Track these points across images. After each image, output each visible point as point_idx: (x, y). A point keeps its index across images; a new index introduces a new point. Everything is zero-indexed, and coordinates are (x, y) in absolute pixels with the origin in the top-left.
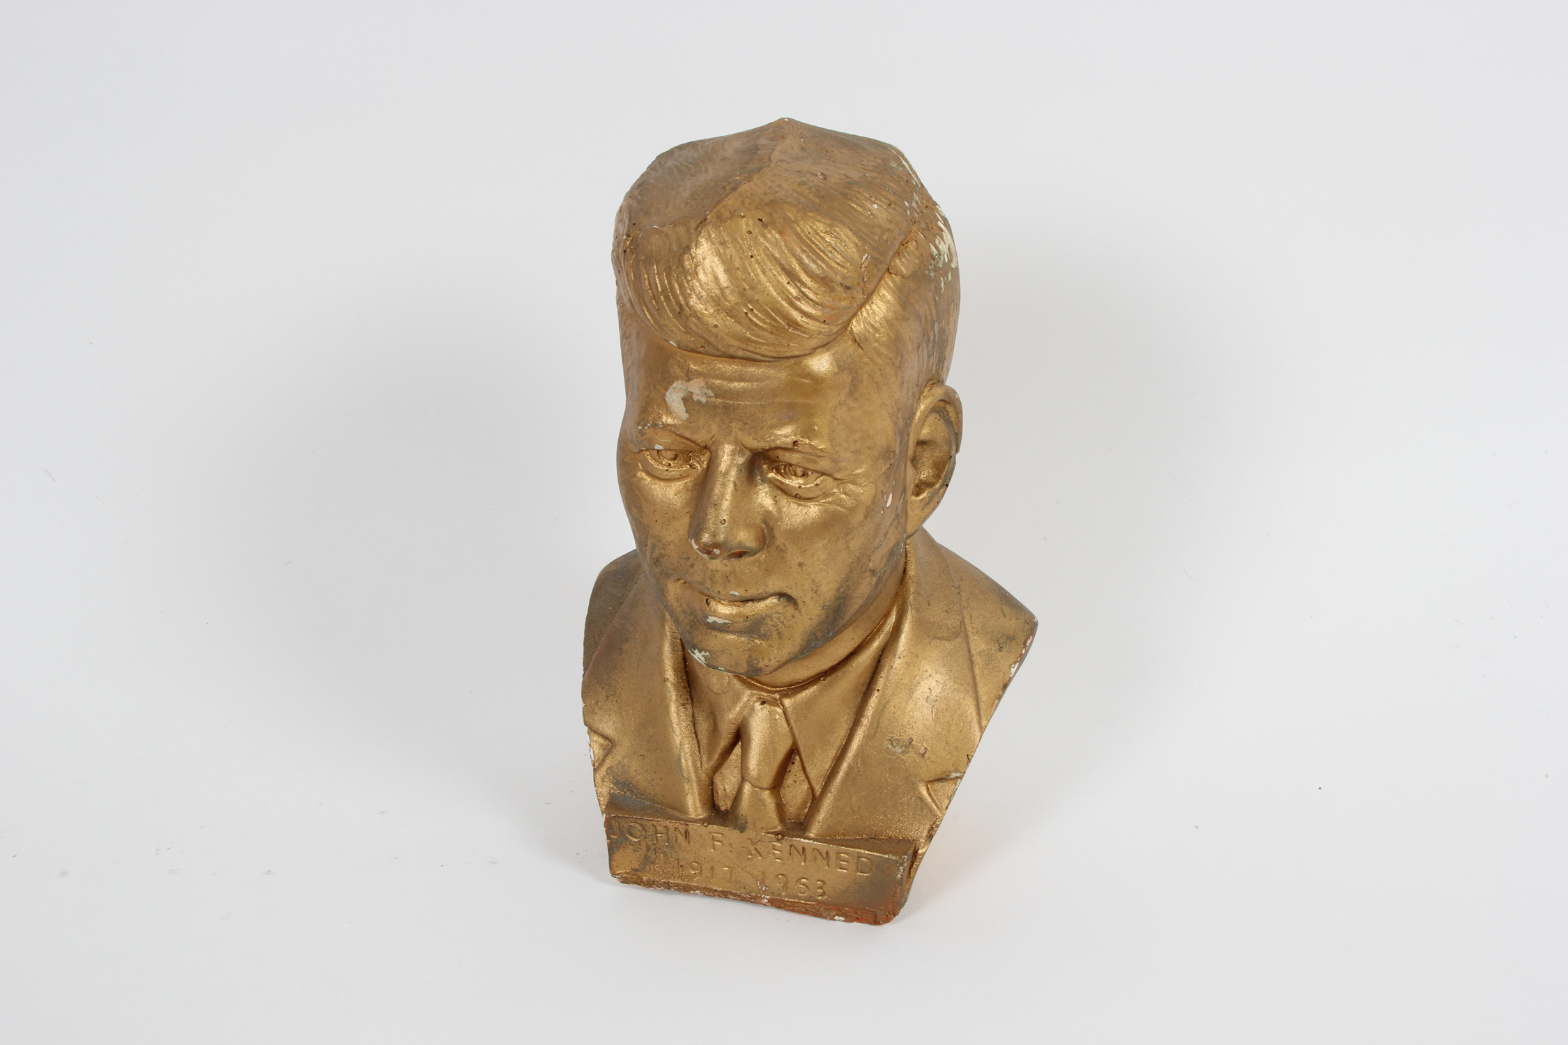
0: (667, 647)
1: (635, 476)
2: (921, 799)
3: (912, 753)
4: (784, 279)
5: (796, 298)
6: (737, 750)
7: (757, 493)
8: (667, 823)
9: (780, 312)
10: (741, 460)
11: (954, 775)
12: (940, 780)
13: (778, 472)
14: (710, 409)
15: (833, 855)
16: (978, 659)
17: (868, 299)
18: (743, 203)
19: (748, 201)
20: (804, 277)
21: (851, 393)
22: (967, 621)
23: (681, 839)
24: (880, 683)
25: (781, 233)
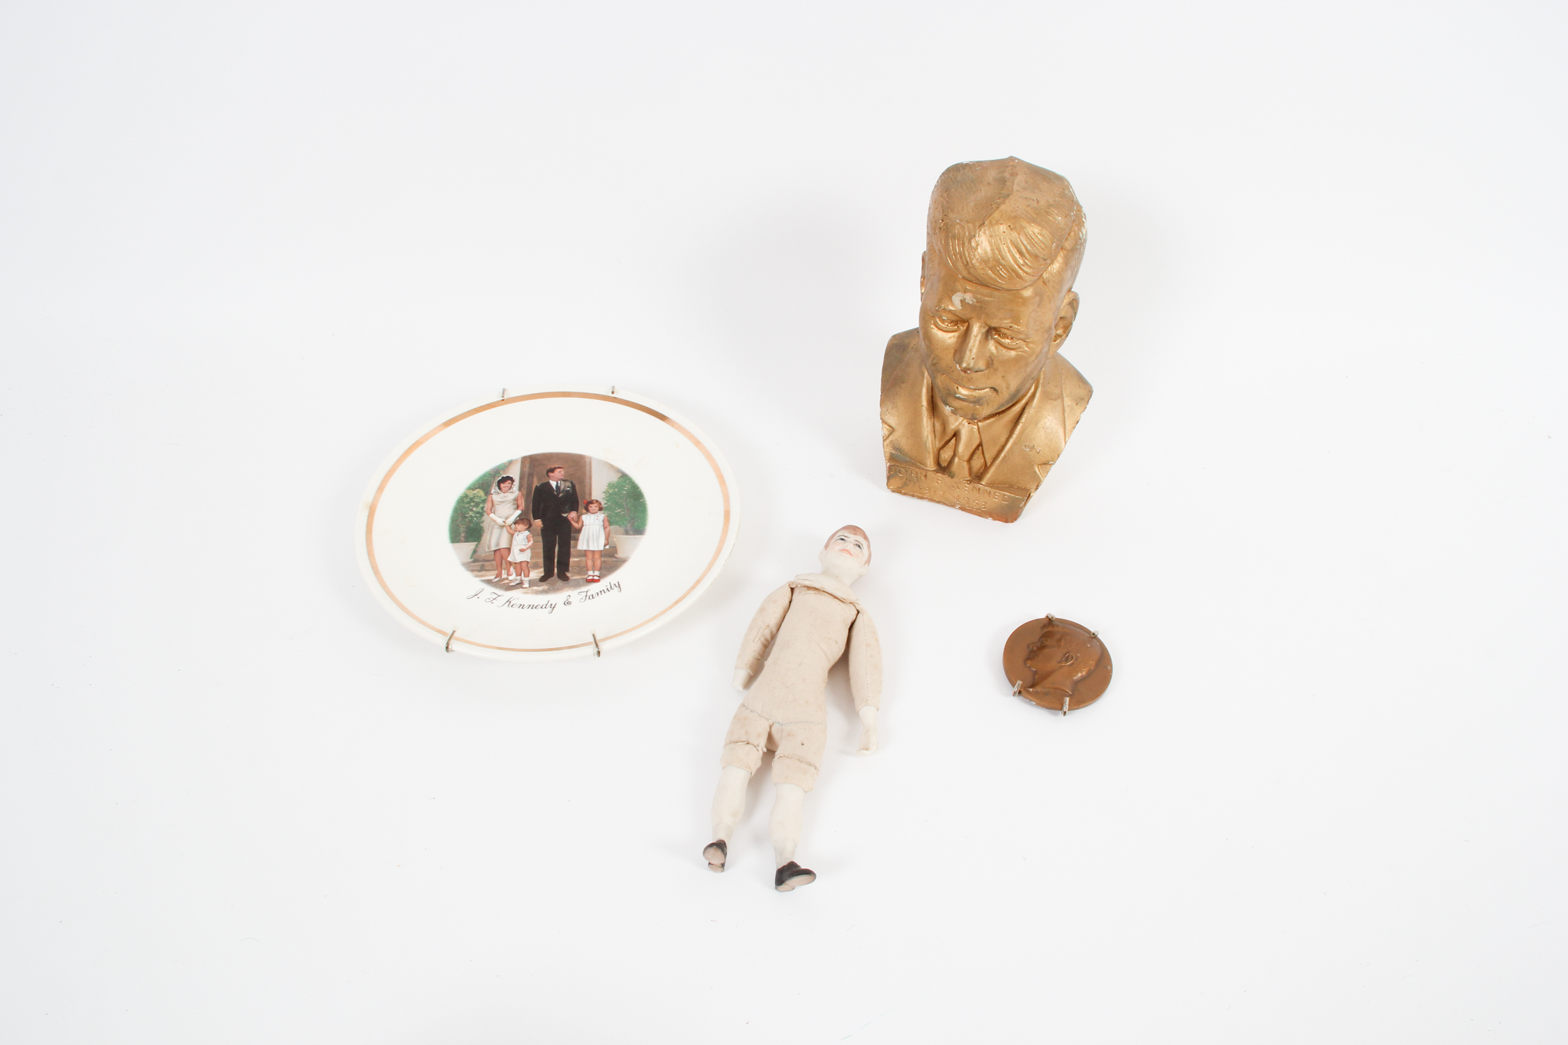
0: (924, 391)
1: (929, 326)
2: (1035, 472)
3: (1034, 451)
4: (1017, 256)
5: (1023, 265)
6: (953, 441)
7: (988, 344)
8: (918, 470)
9: (1014, 271)
10: (984, 330)
11: (1051, 463)
12: (1045, 464)
13: (999, 335)
14: (973, 307)
15: (992, 493)
16: (1067, 409)
17: (1052, 263)
18: (1002, 216)
19: (1004, 215)
20: (1027, 255)
21: (1038, 305)
22: (1064, 390)
23: (923, 478)
24: (1023, 420)
25: (1019, 234)
